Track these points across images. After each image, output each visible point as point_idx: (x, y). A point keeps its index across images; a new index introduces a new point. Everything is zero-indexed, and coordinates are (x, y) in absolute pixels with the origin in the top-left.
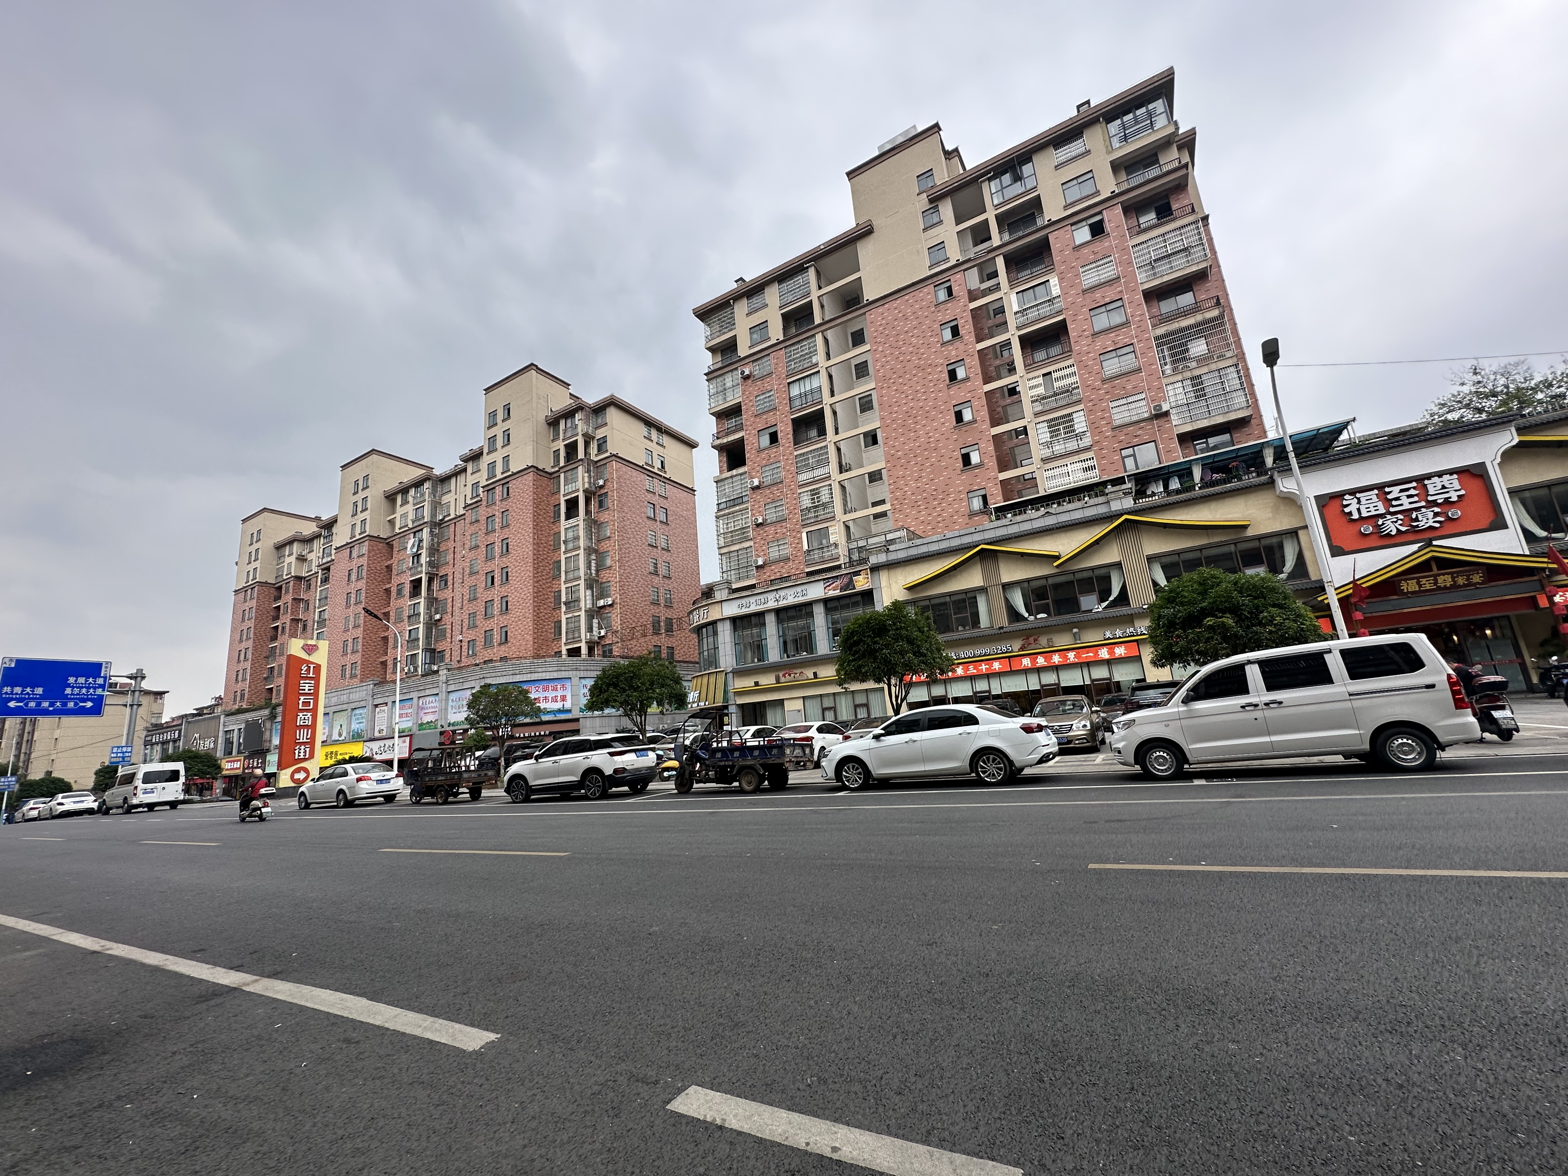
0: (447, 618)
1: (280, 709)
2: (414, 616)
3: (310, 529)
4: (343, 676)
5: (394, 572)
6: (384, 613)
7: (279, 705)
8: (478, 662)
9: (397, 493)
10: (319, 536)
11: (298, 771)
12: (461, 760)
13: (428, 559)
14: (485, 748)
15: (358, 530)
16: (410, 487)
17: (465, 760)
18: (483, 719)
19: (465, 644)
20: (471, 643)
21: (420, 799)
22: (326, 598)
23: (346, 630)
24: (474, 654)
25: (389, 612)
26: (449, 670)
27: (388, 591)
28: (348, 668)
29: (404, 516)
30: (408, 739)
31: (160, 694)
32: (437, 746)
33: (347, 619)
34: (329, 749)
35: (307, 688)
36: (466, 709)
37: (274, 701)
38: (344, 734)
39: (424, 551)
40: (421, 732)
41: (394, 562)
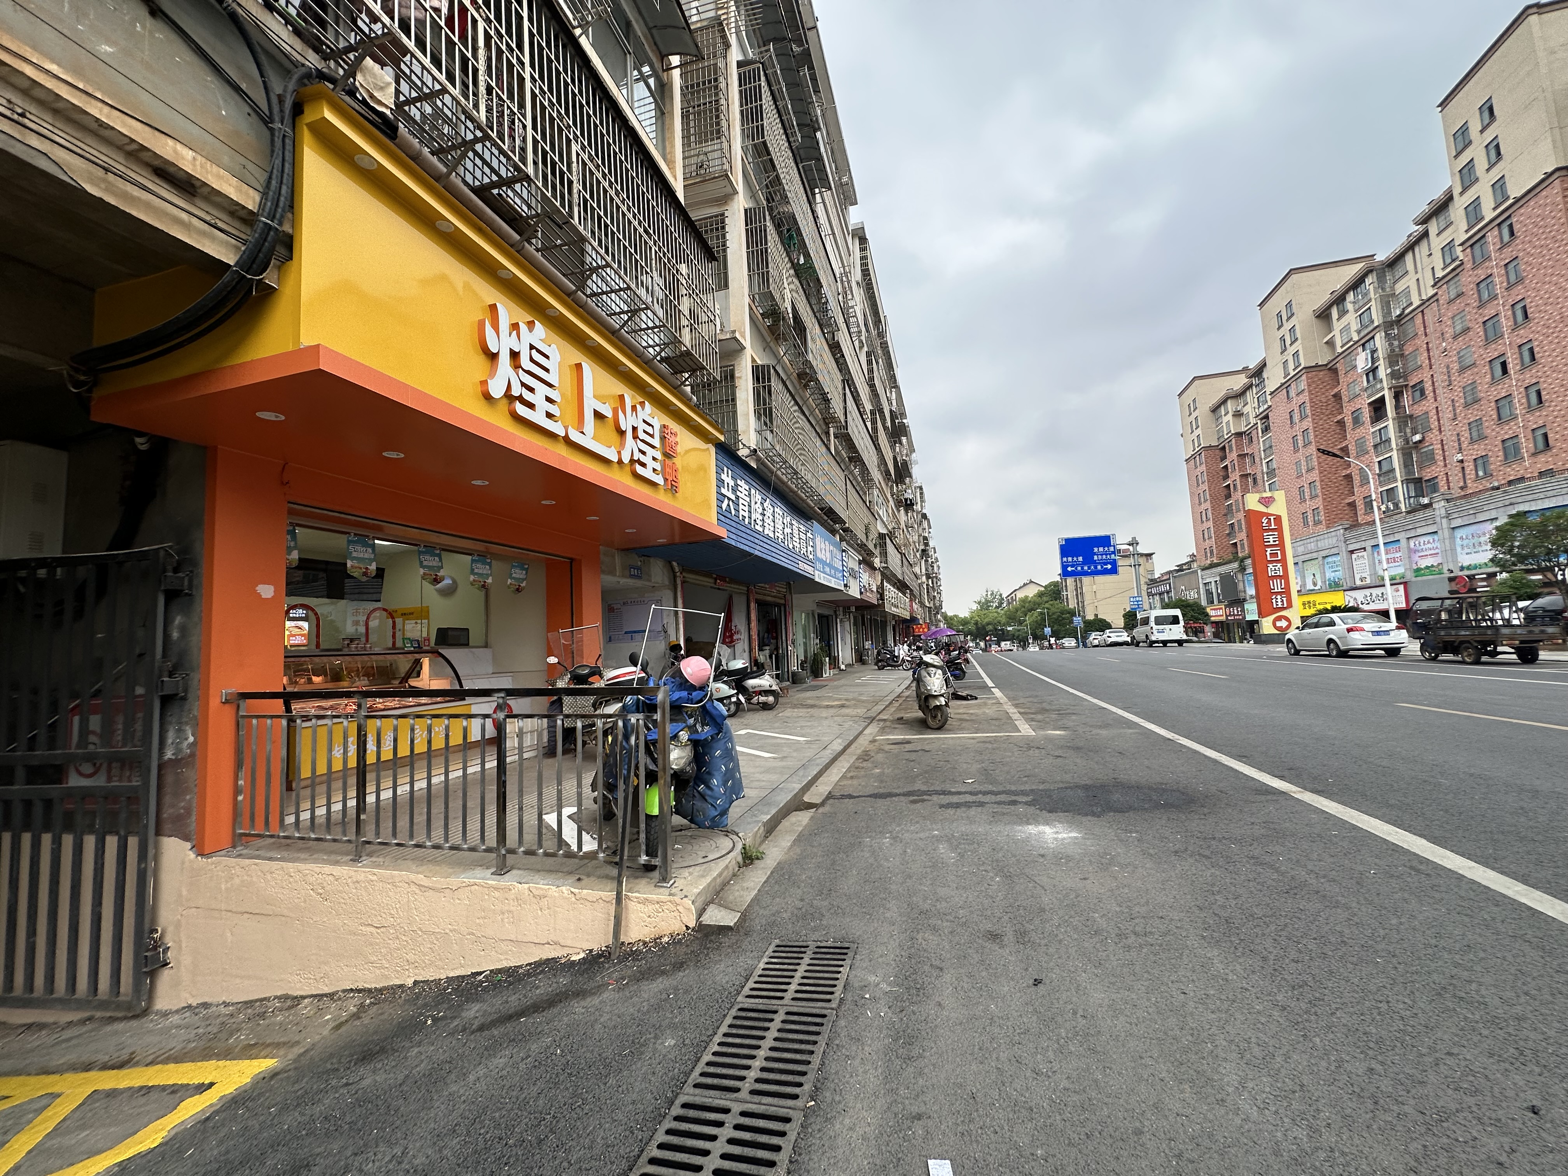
0: (1433, 437)
1: (1249, 562)
2: (1382, 443)
3: (1241, 381)
4: (1306, 523)
5: (1345, 399)
6: (1341, 449)
7: (1245, 558)
8: (1496, 484)
9: (1330, 306)
10: (1249, 387)
11: (1279, 618)
12: (1493, 611)
13: (1389, 371)
14: (1533, 597)
15: (1291, 366)
16: (1347, 292)
17: (1501, 613)
18: (1522, 559)
19: (1470, 467)
20: (1480, 462)
21: (1437, 656)
22: (1271, 447)
23: (1300, 476)
24: (1488, 475)
25: (1347, 446)
26: (1448, 501)
27: (1341, 423)
28: (1310, 515)
29: (1346, 329)
30: (1401, 587)
31: (1149, 555)
32: (1448, 595)
33: (1298, 464)
34: (1306, 599)
35: (1271, 540)
36: (1489, 547)
37: (1240, 555)
38: (1319, 583)
39: (1381, 362)
40: (1419, 579)
41: (1342, 388)
